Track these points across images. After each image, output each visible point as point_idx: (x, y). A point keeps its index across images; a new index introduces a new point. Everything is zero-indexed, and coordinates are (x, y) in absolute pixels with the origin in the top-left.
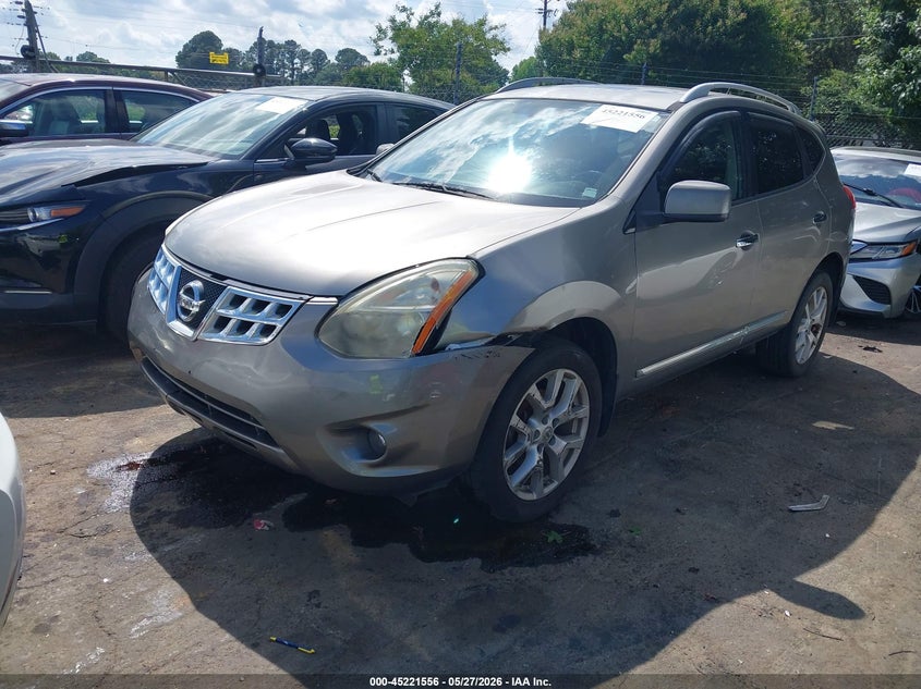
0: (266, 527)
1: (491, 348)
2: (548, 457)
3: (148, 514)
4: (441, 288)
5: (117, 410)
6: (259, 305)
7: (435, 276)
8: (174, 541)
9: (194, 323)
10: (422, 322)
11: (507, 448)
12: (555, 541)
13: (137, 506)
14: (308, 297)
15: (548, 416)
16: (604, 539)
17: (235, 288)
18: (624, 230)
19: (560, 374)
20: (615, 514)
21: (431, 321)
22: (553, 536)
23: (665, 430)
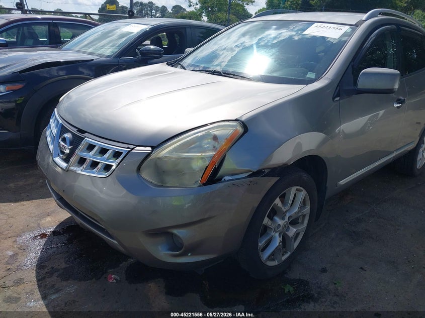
0: (114, 281)
1: (251, 179)
2: (285, 239)
3: (46, 270)
4: (219, 140)
5: (41, 198)
6: (103, 151)
7: (215, 133)
8: (58, 291)
9: (67, 160)
10: (207, 163)
11: (260, 237)
12: (289, 291)
13: (41, 265)
14: (133, 146)
15: (285, 215)
16: (319, 290)
17: (89, 140)
18: (334, 98)
19: (293, 190)
20: (324, 270)
21: (212, 163)
22: (288, 288)
23: (347, 211)
